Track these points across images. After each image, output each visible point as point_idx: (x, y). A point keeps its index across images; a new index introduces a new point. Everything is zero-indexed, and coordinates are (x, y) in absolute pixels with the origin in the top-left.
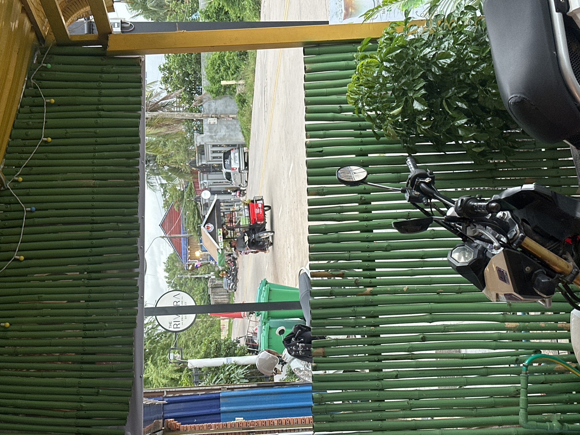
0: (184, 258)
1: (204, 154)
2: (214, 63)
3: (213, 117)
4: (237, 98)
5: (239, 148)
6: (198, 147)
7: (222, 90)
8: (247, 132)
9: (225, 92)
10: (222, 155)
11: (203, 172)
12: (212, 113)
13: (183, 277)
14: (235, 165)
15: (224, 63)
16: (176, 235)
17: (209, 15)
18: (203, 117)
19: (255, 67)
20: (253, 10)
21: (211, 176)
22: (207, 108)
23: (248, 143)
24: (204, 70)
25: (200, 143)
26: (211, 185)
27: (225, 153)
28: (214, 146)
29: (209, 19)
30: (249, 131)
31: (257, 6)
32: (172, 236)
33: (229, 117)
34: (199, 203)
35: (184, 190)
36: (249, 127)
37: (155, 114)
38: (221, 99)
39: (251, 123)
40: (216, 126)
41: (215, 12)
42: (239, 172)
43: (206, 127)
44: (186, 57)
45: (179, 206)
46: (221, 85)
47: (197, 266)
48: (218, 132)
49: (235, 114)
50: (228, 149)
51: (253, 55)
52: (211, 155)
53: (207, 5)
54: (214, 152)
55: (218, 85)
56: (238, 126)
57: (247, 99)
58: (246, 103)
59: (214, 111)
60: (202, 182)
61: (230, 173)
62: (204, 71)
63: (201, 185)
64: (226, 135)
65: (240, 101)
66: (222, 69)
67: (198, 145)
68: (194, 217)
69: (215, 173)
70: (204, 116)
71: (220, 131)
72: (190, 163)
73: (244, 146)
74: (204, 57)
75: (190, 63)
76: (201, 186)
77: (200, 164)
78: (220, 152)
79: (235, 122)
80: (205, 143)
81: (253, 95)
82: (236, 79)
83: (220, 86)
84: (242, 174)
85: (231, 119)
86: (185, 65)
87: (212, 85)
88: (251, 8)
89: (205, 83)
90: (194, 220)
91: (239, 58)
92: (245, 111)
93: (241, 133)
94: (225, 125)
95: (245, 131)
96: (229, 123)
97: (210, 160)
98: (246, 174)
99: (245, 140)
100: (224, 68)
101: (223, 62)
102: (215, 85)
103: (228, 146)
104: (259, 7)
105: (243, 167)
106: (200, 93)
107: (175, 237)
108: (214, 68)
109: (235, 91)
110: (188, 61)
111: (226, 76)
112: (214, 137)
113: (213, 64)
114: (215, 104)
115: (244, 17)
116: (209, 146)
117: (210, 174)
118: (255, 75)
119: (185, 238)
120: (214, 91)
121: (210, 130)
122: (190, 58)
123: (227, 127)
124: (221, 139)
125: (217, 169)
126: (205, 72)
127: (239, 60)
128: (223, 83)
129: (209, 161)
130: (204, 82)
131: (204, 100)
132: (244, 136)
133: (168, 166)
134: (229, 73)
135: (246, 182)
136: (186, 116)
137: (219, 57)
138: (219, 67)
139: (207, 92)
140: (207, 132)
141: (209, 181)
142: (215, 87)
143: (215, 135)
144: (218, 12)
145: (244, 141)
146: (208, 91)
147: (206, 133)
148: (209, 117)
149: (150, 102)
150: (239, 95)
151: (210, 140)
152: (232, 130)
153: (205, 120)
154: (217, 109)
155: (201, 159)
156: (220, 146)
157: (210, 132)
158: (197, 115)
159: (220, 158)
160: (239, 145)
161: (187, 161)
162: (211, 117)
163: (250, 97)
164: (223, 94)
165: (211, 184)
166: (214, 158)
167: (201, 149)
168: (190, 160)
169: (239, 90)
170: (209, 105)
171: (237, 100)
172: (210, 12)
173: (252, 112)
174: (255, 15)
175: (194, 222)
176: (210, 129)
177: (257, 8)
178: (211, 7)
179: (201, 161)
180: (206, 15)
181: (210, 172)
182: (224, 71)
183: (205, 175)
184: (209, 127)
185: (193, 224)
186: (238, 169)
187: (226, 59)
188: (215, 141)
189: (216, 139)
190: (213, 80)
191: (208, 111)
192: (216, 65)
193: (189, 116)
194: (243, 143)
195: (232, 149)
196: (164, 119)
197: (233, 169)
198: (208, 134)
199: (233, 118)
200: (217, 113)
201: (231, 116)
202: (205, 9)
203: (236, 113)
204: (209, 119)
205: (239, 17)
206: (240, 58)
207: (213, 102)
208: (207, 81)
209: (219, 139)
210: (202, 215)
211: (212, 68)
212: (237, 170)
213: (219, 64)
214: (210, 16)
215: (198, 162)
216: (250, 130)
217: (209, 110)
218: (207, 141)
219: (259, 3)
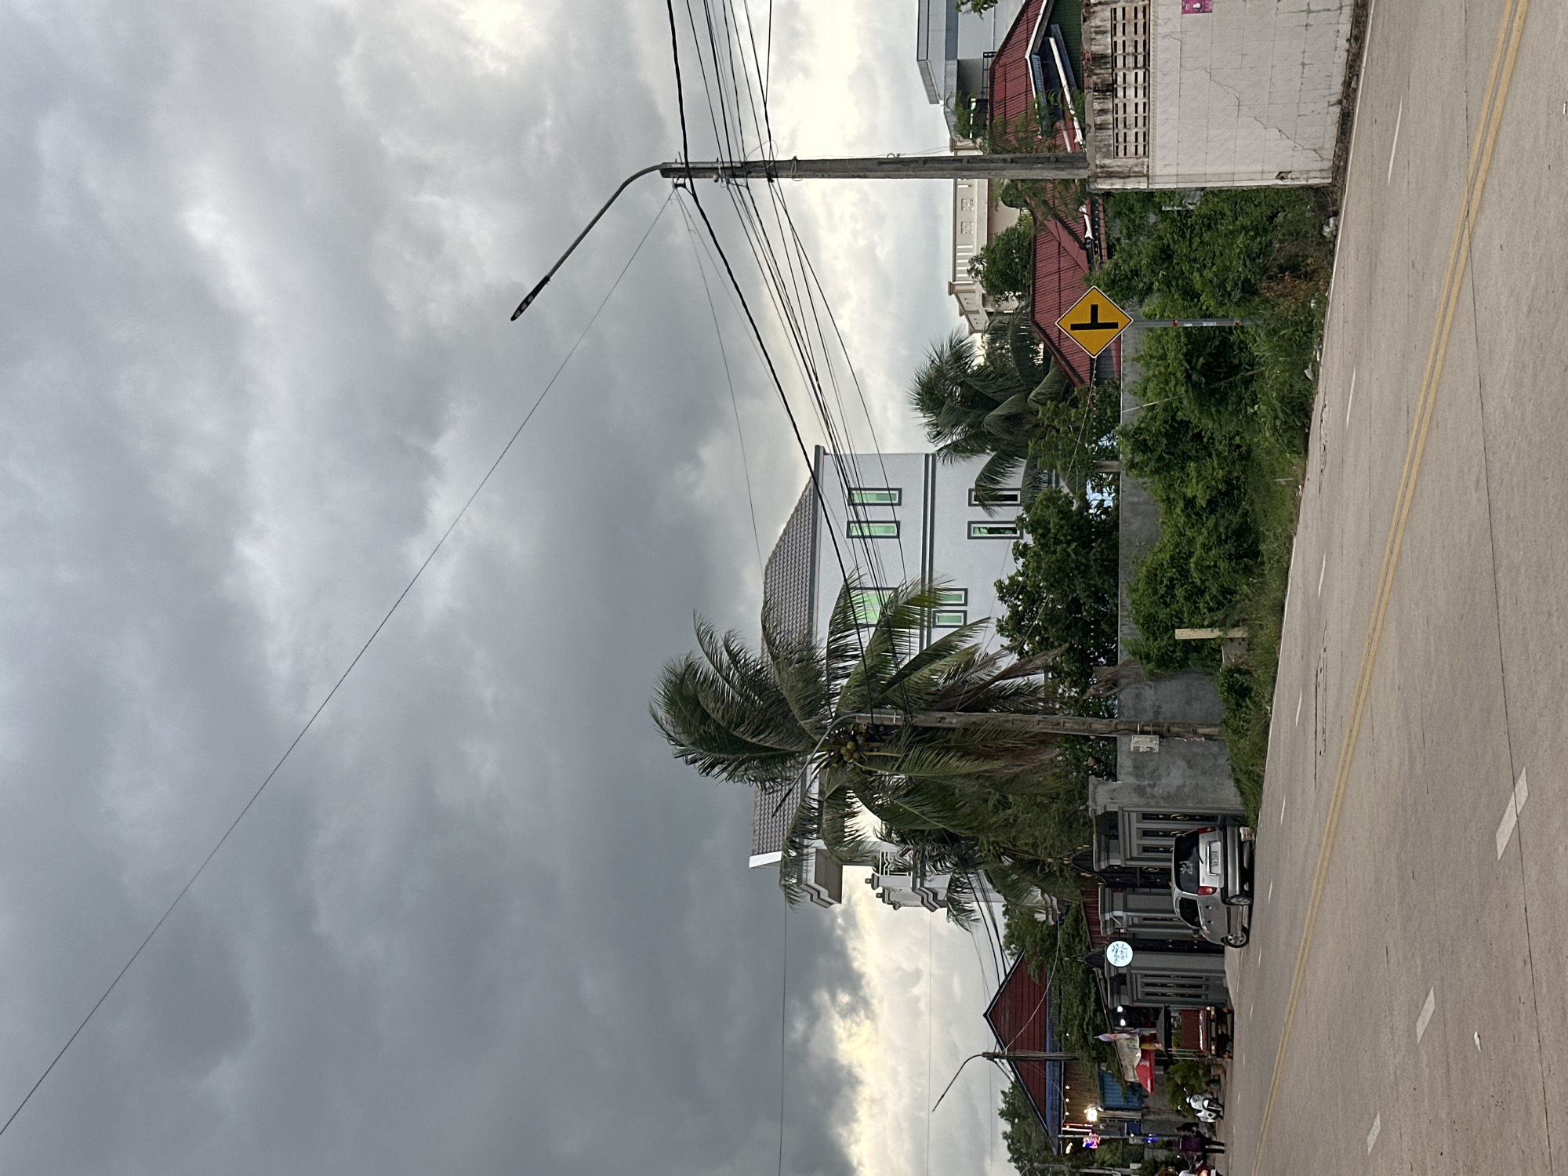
0: (1053, 1119)
1: (1117, 837)
2: (1156, 575)
3: (1148, 733)
4: (1221, 680)
5: (1224, 828)
6: (1097, 817)
7: (1178, 654)
8: (1251, 781)
9: (1186, 659)
10: (1171, 842)
11: (1114, 886)
12: (1144, 718)
13: (1047, 1169)
14: (1209, 878)
15: (1187, 578)
16: (1031, 1054)
17: (1145, 440)
18: (1117, 731)
19: (1285, 596)
20: (1285, 431)
21: (1134, 900)
22: (1130, 704)
23: (1253, 816)
24: (1124, 595)
25: (1105, 807)
26: (1134, 925)
27: (1179, 841)
28: (1146, 817)
29: (1144, 452)
30: (1257, 781)
31: (1299, 418)
32: (1020, 1054)
33: (1195, 733)
34: (1100, 971)
35: (1055, 926)
36: (1258, 770)
37: (977, 716)
38: (1172, 677)
39: (1264, 757)
40: (1156, 757)
41: (1166, 433)
42: (1224, 901)
43: (1124, 762)
44: (1073, 556)
45: (1041, 968)
46: (1176, 641)
47: (1088, 1145)
48: (1159, 777)
49: (1215, 725)
50: (1192, 827)
51: (1278, 561)
52: (1137, 842)
53: (1143, 413)
54: (1146, 833)
55: (1166, 638)
56: (1222, 761)
57: (1255, 688)
58: (1250, 698)
59: (1150, 715)
60: (1108, 916)
61: (1195, 901)
62: (1124, 598)
63: (1106, 922)
64: (1184, 786)
65: (1231, 688)
66: (1180, 592)
67: (1099, 813)
68: (1083, 1003)
69: (1147, 890)
70: (1120, 727)
71: (1169, 775)
72: (1073, 859)
73: (1240, 820)
74: (1126, 557)
75: (1084, 573)
76: (1105, 928)
77: (1103, 866)
78: (1166, 834)
79: (1215, 750)
80: (1121, 808)
81: (1274, 679)
82: (1222, 625)
83: (1171, 642)
84: (1232, 908)
85: (1203, 739)
86: (1071, 580)
87: (1148, 639)
88: (1278, 423)
89: (1128, 632)
90: (1085, 1011)
91: (1233, 564)
92: (1248, 722)
93: (1232, 783)
94: (1184, 758)
95: (1243, 778)
96: (1195, 749)
97: (1135, 854)
98: (1246, 908)
99: (1245, 802)
100: (1186, 590)
101: (1184, 573)
102: (1156, 639)
103: (1191, 818)
104: (1306, 421)
105: (1234, 887)
106: (1112, 661)
107: (1026, 1060)
108: (1155, 592)
109: (1218, 657)
110: (1077, 568)
111: (1192, 614)
112: (1149, 790)
113: (1152, 578)
114: (1156, 694)
115: (1254, 448)
116: (1134, 816)
117: (1134, 892)
118: (1281, 622)
119: (1057, 1064)
120: (1154, 653)
121: (1138, 769)
122: (1084, 561)
123: (1190, 764)
124: (1169, 797)
125: (1156, 881)
126: (1128, 602)
127: (1235, 571)
128: (1182, 634)
129: (1132, 859)
130: (1124, 628)
131: (1123, 681)
132: (1242, 793)
133: (1013, 857)
134: (1201, 605)
135: (1246, 931)
136: (1067, 725)
137: (1172, 558)
138: (1171, 587)
139: (1132, 658)
140: (1128, 774)
141: (1129, 914)
142: (1155, 647)
143: (1153, 786)
144: (1174, 434)
145: (1241, 808)
146: (1134, 653)
147: (1126, 777)
148: (1135, 732)
149: (965, 682)
150: (1231, 672)
151: (1136, 799)
152: (1204, 773)
153: (1122, 740)
154: (1159, 707)
155: (1108, 851)
156: (1167, 817)
157: (1137, 776)
158: (1099, 725)
159: (1167, 850)
160: (1224, 817)
161: (1066, 853)
162: (1143, 732)
163: (1265, 682)
164: (1181, 667)
165: (1136, 921)
166: (1146, 849)
167: (1109, 823)
168: (1074, 850)
169: (1229, 657)
170: (1137, 695)
171: (1222, 685)
172: (1150, 432)
173: (1268, 725)
174: (1290, 444)
175: (1084, 1019)
176: (1136, 767)
177: (1299, 424)
178: (1154, 418)
179: (1108, 858)
180: (1136, 440)
181: (1134, 886)
182: (1185, 598)
183: (1119, 896)
184: (1135, 760)
185: (1081, 1025)
186: (1218, 890)
187: (1192, 565)
188: (1152, 802)
189: (1153, 797)
190: (1153, 625)
191: (1133, 713)
192: (1162, 582)
193: (1076, 727)
194: (1237, 813)
195: (1204, 831)
196: (1000, 733)
197: (1204, 890)
198: (1132, 780)
199: (1208, 737)
200: (1161, 720)
201: (1201, 731)
202: (1136, 424)
203: (1218, 722)
204: (1136, 738)
205: (1239, 446)
206: (1237, 564)
207: (1151, 687)
208: (1134, 626)
209: (1163, 798)
210: (1107, 1007)
211: (1150, 590)
212: (1217, 895)
213: (1171, 580)
214: (1150, 443)
215: (1099, 860)
216: (1261, 777)
217: (1135, 709)
218: (1126, 801)
219: (1304, 409)
